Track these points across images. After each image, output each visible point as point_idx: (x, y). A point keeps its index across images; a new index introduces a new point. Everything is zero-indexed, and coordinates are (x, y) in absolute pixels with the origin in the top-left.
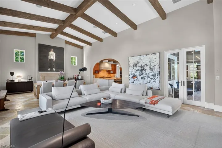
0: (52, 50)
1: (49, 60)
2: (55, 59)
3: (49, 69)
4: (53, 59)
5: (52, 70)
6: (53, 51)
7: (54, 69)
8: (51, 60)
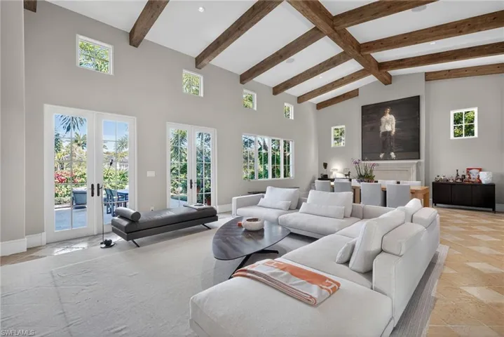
0: (388, 110)
1: (381, 135)
2: (394, 131)
3: (381, 156)
4: (390, 132)
5: (387, 158)
6: (390, 113)
7: (393, 154)
8: (387, 134)
